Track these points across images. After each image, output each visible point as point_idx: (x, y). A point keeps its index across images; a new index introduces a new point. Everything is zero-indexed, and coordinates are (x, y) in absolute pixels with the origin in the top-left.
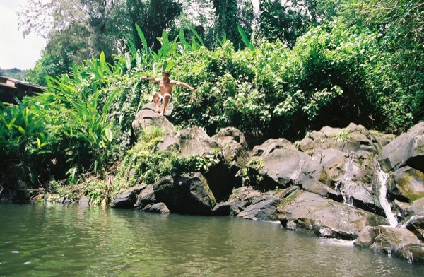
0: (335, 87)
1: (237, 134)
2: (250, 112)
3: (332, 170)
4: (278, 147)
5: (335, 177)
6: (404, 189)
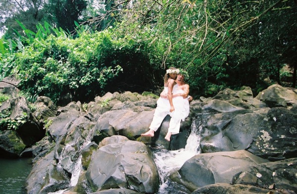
0: (118, 66)
1: (46, 101)
2: (61, 84)
3: (67, 136)
4: (63, 111)
5: (68, 142)
6: (85, 160)
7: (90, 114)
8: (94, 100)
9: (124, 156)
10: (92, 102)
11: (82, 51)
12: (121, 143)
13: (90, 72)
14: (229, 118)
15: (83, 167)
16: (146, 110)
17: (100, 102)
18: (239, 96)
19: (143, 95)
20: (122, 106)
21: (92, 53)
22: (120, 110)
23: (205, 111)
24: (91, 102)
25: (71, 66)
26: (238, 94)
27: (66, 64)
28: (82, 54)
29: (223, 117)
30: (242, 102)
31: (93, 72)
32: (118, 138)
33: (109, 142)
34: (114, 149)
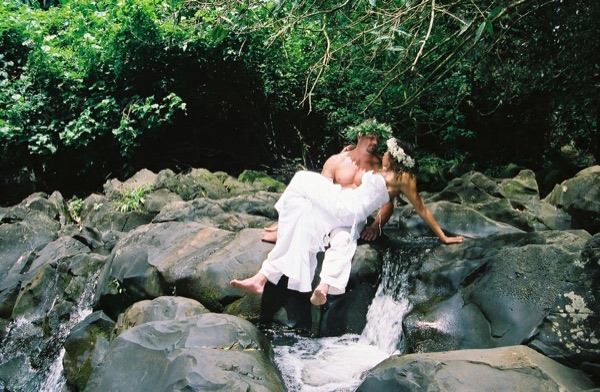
0: (171, 95)
2: (4, 139)
3: (21, 293)
4: (7, 220)
5: (21, 311)
6: (74, 365)
7: (89, 229)
8: (100, 190)
9: (195, 361)
10: (95, 197)
11: (70, 47)
12: (184, 318)
13: (92, 109)
14: (481, 257)
15: (68, 384)
16: (252, 225)
17: (118, 196)
18: (503, 193)
19: (244, 180)
20: (186, 211)
21: (99, 54)
22: (181, 224)
23: (416, 233)
24: (93, 195)
25: (34, 89)
26: (500, 188)
27: (19, 82)
28: (68, 54)
29: (465, 251)
30: (512, 209)
31: (101, 109)
32: (173, 303)
33: (148, 316)
34: (163, 337)
